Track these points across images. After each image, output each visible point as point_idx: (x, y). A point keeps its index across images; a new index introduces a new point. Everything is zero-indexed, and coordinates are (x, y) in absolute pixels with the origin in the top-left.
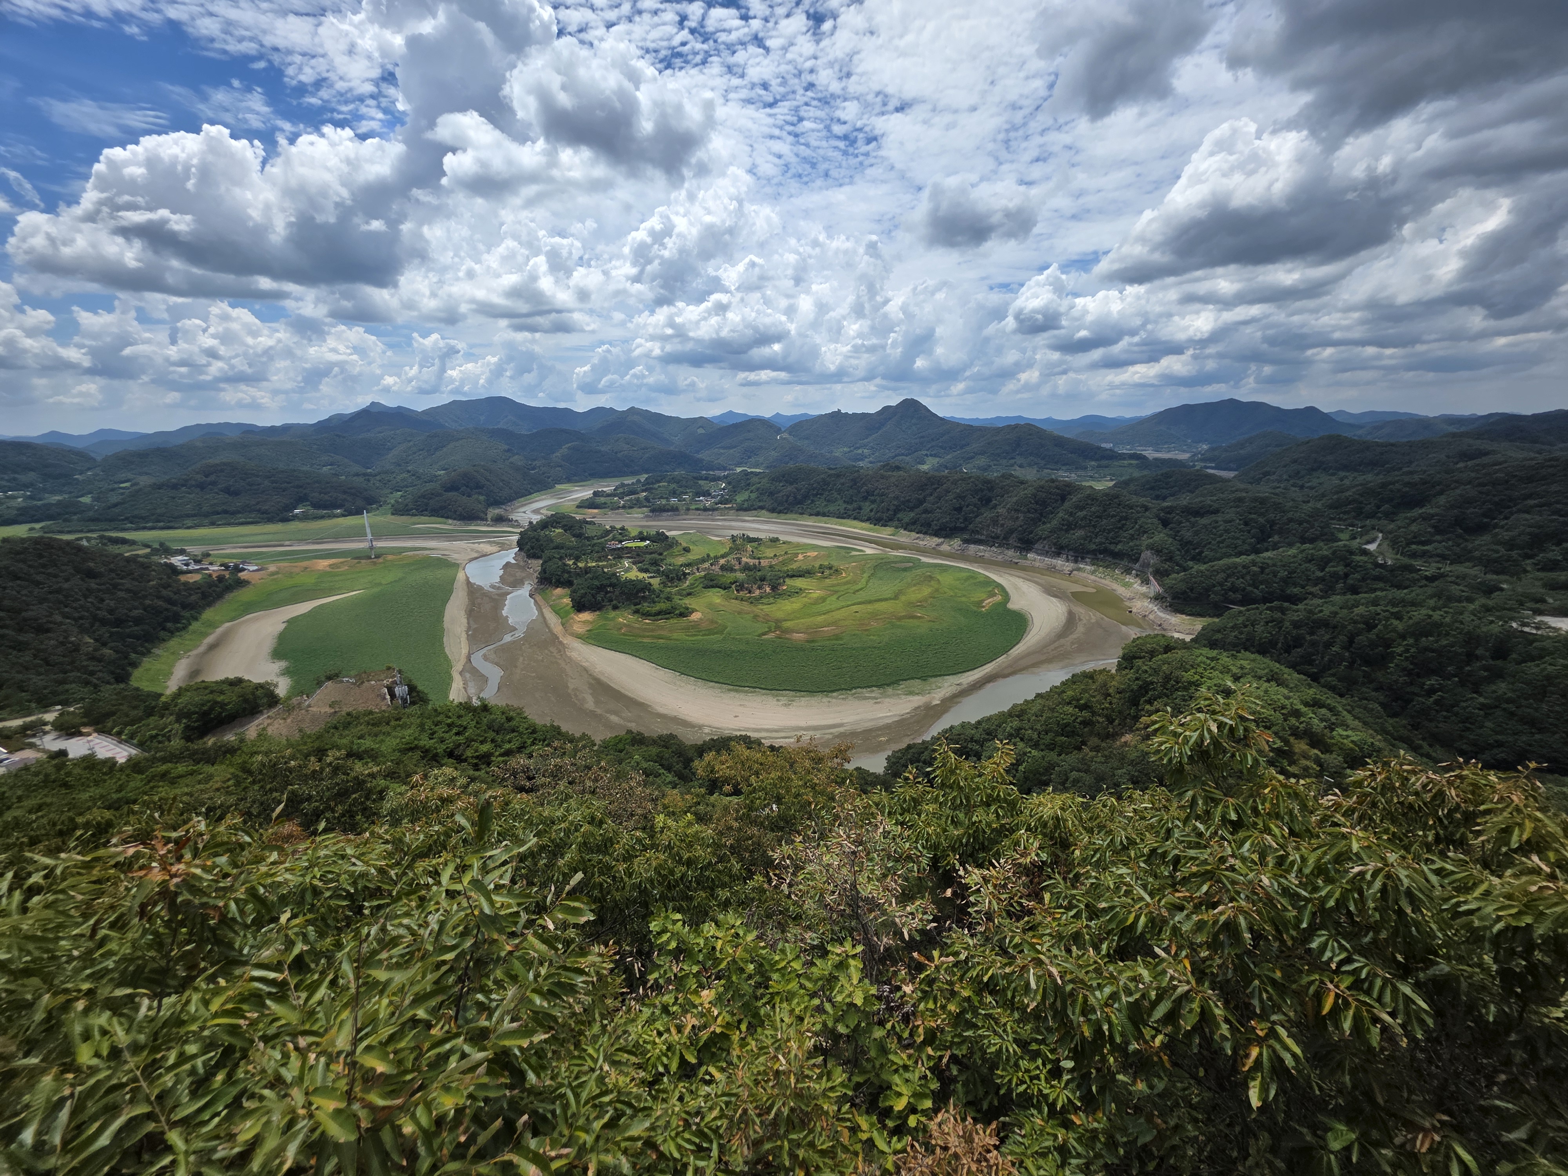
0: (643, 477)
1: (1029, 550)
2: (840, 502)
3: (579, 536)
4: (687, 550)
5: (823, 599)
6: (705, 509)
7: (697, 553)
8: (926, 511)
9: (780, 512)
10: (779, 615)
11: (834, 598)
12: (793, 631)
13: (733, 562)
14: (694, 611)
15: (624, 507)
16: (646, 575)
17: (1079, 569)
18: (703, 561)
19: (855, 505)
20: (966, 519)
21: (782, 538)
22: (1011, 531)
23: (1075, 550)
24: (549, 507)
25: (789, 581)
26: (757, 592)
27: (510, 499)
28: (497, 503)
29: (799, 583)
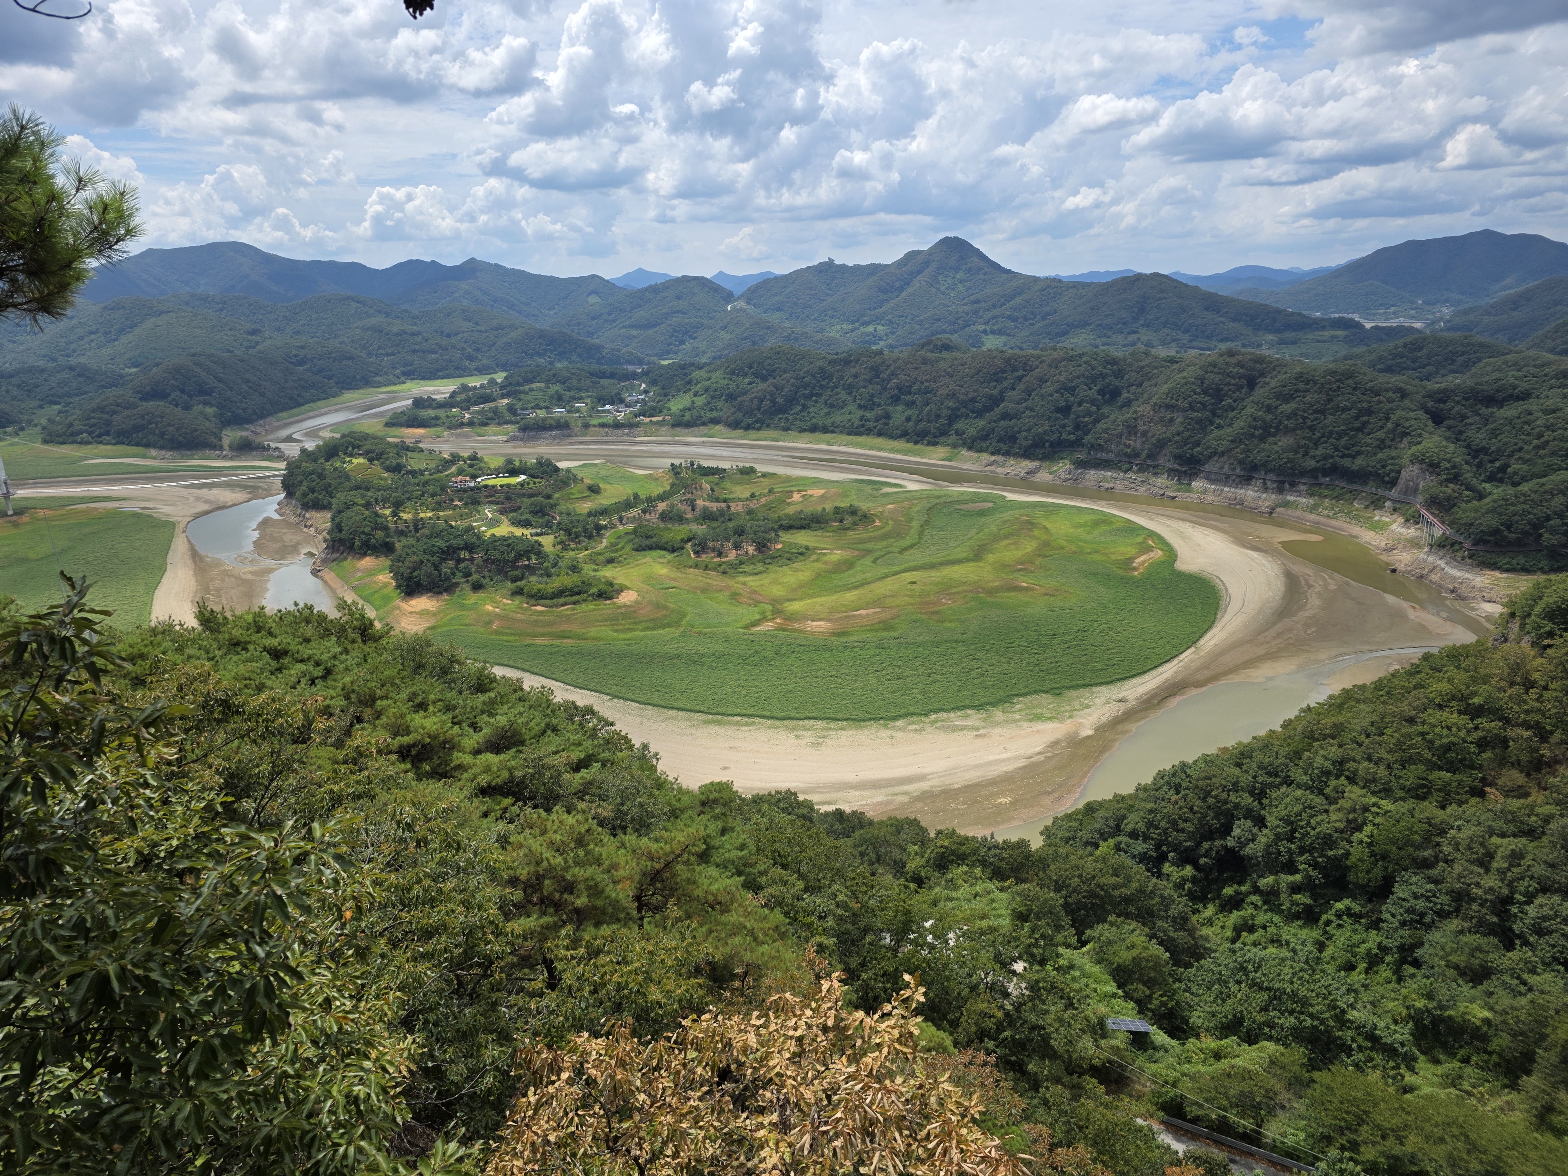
0: (500, 377)
1: (1192, 475)
2: (852, 407)
3: (397, 469)
4: (594, 490)
5: (848, 565)
6: (617, 425)
7: (611, 495)
8: (1005, 416)
9: (748, 428)
10: (777, 591)
11: (868, 561)
12: (805, 617)
13: (683, 507)
14: (622, 589)
15: (471, 423)
16: (527, 532)
17: (1286, 504)
18: (628, 505)
19: (878, 411)
20: (1077, 427)
21: (760, 468)
22: (1161, 445)
23: (1279, 471)
24: (334, 427)
25: (786, 537)
26: (732, 555)
27: (262, 414)
28: (238, 421)
29: (802, 538)
